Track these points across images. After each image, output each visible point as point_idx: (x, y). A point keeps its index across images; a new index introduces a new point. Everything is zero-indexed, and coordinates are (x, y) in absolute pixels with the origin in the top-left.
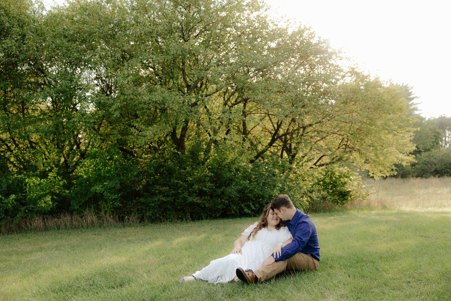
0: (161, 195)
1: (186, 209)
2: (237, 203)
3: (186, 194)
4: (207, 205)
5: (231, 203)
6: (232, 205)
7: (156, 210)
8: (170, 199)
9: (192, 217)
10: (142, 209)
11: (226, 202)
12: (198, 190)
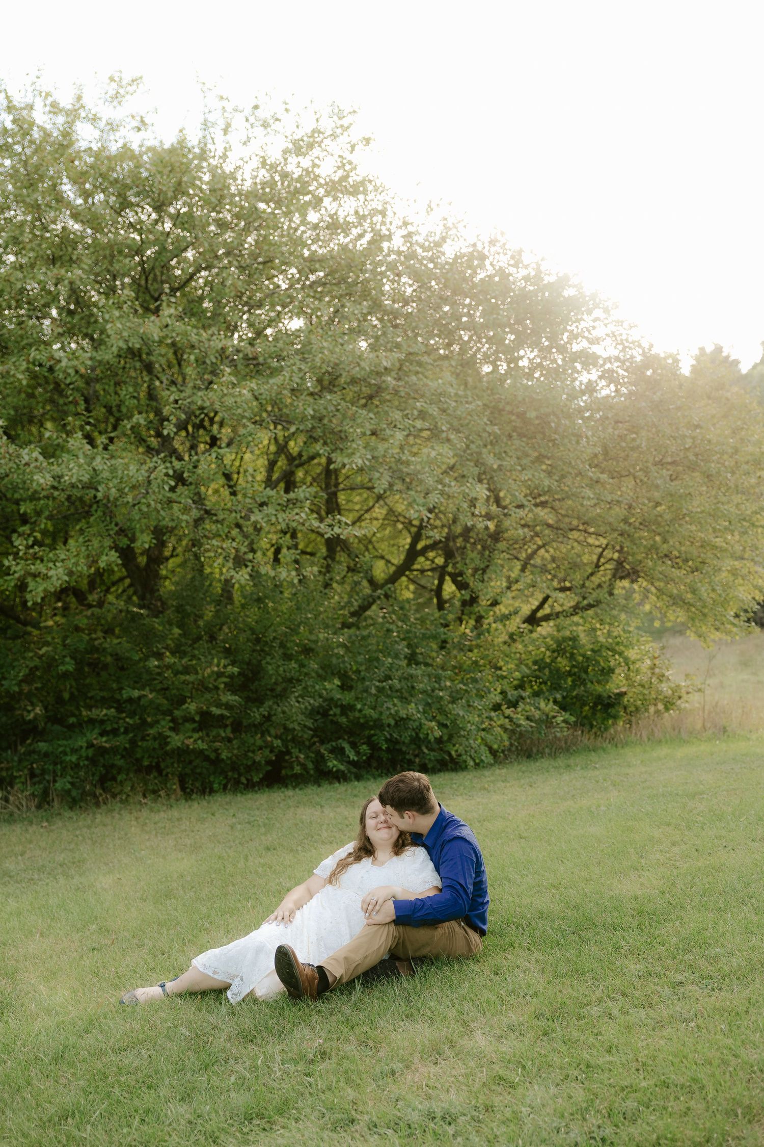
0: (97, 731)
1: (167, 767)
2: (307, 743)
3: (164, 725)
4: (224, 755)
5: (290, 745)
6: (295, 751)
7: (82, 773)
8: (122, 741)
9: (183, 789)
10: (44, 771)
11: (278, 743)
12: (197, 713)
